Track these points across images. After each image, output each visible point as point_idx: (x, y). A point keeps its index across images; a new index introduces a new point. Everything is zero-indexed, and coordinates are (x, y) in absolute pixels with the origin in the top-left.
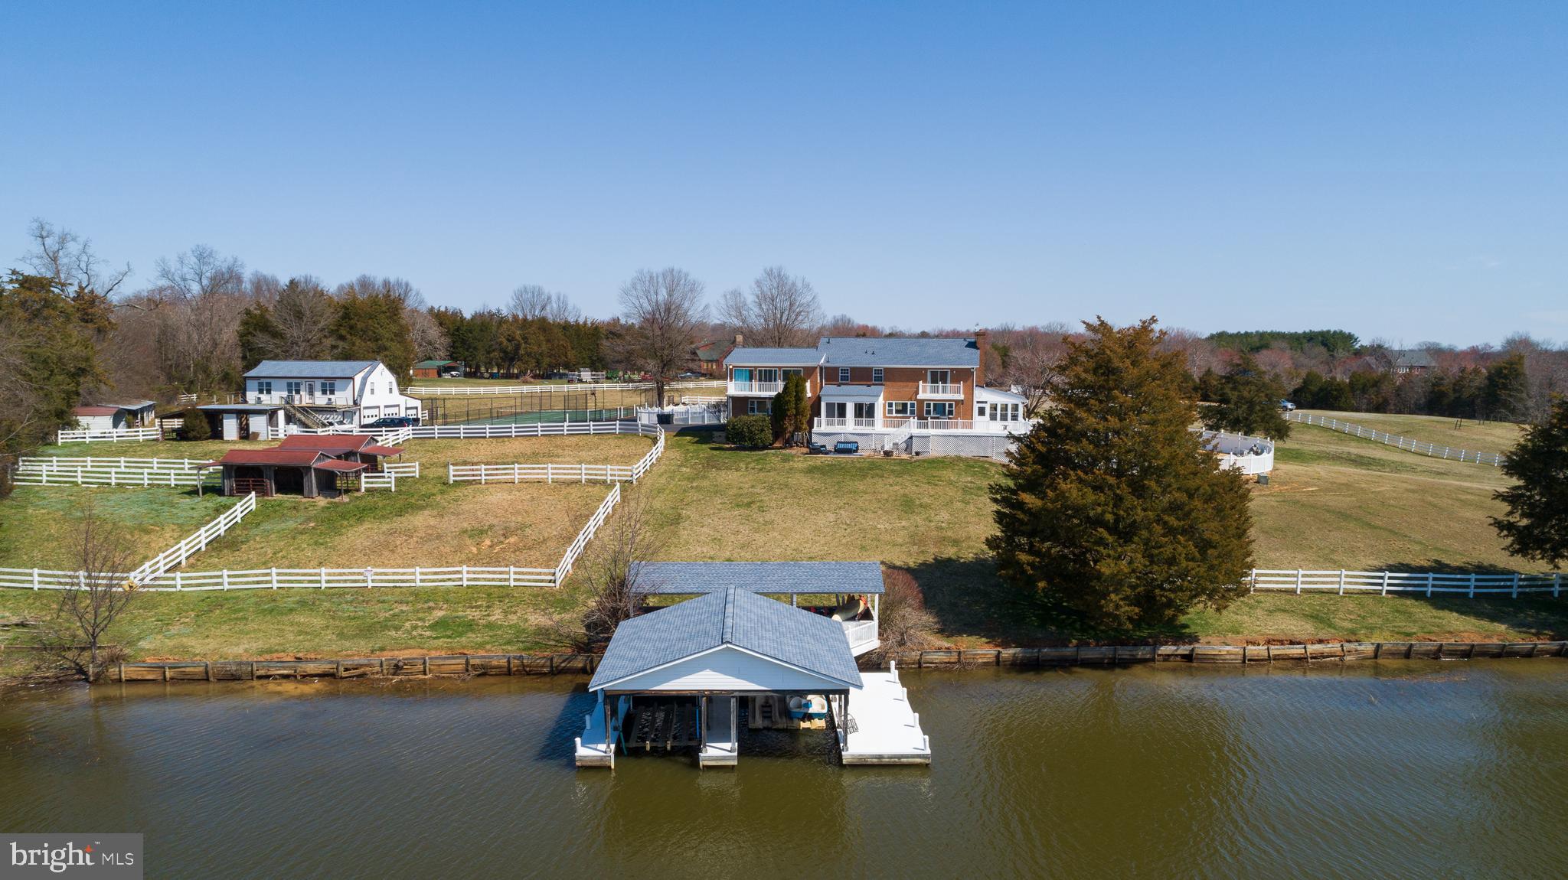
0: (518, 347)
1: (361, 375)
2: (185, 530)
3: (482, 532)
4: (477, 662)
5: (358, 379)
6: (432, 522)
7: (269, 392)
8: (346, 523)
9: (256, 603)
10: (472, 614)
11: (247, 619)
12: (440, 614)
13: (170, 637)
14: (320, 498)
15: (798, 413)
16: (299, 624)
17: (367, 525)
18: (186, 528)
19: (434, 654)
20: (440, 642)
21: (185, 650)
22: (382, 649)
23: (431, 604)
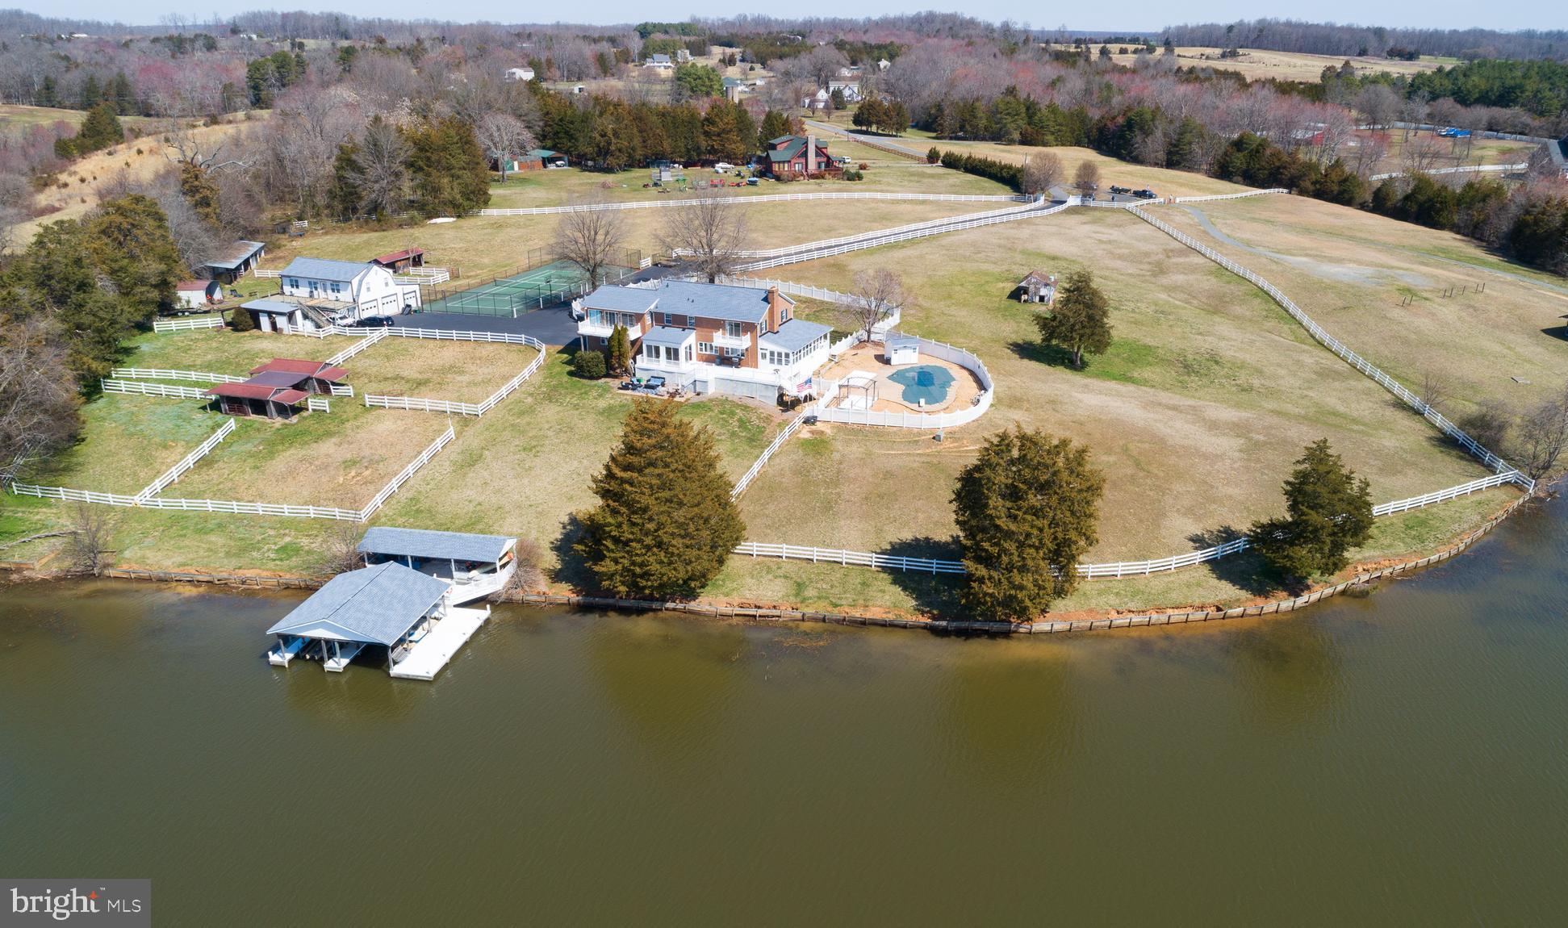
0: (609, 143)
1: (358, 278)
2: (190, 446)
3: (354, 463)
4: (284, 581)
5: (355, 282)
6: (331, 451)
7: (297, 287)
8: (280, 447)
9: (196, 524)
10: (305, 541)
11: (185, 536)
12: (287, 539)
13: (140, 549)
14: (279, 419)
15: (620, 355)
16: (210, 542)
17: (292, 451)
18: (190, 445)
19: (264, 574)
20: (271, 565)
21: (142, 560)
22: (240, 568)
23: (287, 531)
